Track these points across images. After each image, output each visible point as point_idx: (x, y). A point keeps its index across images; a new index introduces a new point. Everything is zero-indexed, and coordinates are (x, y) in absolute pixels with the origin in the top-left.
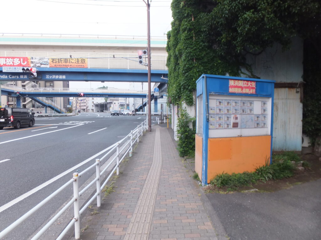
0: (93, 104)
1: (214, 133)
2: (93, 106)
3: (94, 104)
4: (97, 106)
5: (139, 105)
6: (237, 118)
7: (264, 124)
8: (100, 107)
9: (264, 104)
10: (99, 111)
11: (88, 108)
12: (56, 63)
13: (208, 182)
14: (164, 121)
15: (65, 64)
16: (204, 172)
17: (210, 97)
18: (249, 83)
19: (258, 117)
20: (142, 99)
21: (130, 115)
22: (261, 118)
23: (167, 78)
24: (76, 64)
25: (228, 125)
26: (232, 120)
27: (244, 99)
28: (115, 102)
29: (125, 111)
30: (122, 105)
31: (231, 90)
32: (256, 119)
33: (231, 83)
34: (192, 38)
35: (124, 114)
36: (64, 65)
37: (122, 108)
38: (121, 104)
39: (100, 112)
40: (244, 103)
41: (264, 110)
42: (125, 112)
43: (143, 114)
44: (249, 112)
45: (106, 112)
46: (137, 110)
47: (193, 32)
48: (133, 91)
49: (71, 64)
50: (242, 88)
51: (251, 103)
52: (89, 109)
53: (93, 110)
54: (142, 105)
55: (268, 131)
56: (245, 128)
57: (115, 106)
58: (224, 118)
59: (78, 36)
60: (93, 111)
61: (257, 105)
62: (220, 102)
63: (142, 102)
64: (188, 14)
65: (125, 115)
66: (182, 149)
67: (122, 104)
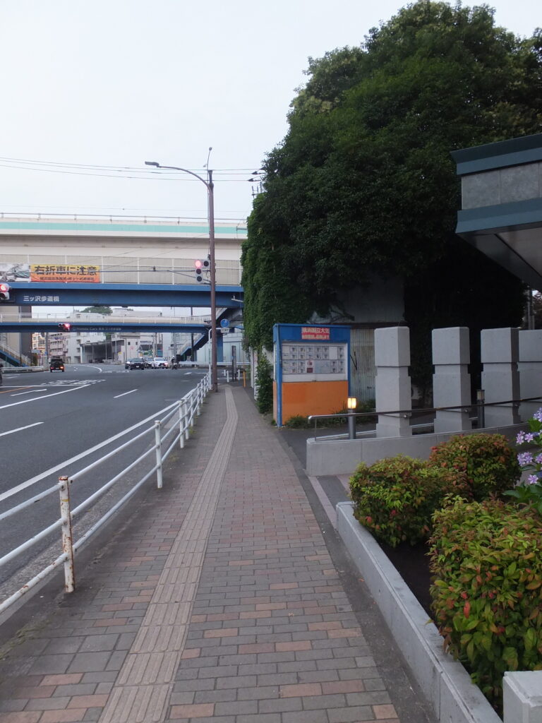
0: (79, 346)
1: (288, 378)
2: (79, 349)
3: (81, 345)
4: (88, 348)
5: (184, 346)
6: (311, 364)
7: (342, 369)
8: (95, 351)
9: (341, 349)
10: (94, 361)
11: (67, 355)
12: (43, 273)
13: (283, 423)
14: (238, 378)
15: (59, 276)
16: (279, 415)
17: (284, 344)
18: (323, 330)
19: (334, 363)
20: (190, 334)
21: (167, 368)
22: (338, 363)
23: (242, 299)
24: (79, 276)
25: (302, 370)
26: (306, 366)
27: (318, 345)
28: (128, 340)
29: (156, 360)
30: (145, 348)
31: (303, 337)
32: (332, 364)
33: (304, 330)
34: (272, 270)
35: (153, 366)
36: (57, 278)
37: (145, 354)
38: (143, 344)
39: (96, 362)
40: (318, 349)
41: (341, 356)
42: (157, 362)
43: (193, 366)
44: (324, 357)
45: (109, 364)
46: (180, 358)
47: (273, 263)
48: (173, 319)
49: (70, 275)
50: (315, 334)
51: (326, 349)
52: (70, 357)
53: (78, 358)
54: (191, 347)
55: (344, 376)
56: (321, 373)
57: (130, 350)
58: (298, 363)
59: (73, 217)
60: (79, 362)
61: (333, 351)
62: (293, 349)
63: (190, 342)
64: (267, 242)
65: (156, 368)
66: (261, 404)
67: (145, 344)
